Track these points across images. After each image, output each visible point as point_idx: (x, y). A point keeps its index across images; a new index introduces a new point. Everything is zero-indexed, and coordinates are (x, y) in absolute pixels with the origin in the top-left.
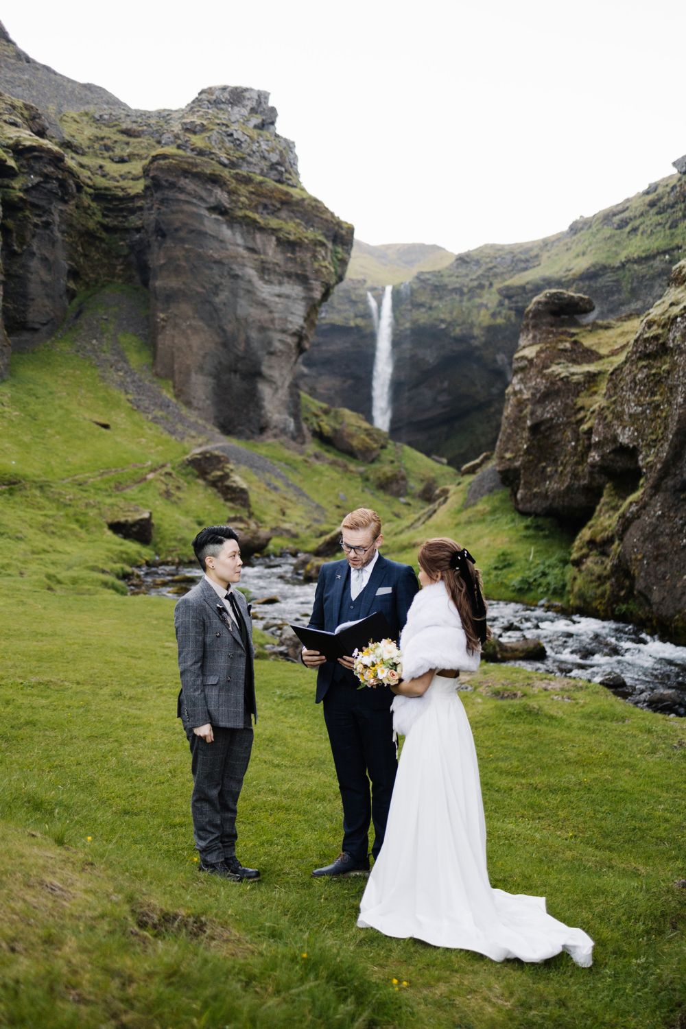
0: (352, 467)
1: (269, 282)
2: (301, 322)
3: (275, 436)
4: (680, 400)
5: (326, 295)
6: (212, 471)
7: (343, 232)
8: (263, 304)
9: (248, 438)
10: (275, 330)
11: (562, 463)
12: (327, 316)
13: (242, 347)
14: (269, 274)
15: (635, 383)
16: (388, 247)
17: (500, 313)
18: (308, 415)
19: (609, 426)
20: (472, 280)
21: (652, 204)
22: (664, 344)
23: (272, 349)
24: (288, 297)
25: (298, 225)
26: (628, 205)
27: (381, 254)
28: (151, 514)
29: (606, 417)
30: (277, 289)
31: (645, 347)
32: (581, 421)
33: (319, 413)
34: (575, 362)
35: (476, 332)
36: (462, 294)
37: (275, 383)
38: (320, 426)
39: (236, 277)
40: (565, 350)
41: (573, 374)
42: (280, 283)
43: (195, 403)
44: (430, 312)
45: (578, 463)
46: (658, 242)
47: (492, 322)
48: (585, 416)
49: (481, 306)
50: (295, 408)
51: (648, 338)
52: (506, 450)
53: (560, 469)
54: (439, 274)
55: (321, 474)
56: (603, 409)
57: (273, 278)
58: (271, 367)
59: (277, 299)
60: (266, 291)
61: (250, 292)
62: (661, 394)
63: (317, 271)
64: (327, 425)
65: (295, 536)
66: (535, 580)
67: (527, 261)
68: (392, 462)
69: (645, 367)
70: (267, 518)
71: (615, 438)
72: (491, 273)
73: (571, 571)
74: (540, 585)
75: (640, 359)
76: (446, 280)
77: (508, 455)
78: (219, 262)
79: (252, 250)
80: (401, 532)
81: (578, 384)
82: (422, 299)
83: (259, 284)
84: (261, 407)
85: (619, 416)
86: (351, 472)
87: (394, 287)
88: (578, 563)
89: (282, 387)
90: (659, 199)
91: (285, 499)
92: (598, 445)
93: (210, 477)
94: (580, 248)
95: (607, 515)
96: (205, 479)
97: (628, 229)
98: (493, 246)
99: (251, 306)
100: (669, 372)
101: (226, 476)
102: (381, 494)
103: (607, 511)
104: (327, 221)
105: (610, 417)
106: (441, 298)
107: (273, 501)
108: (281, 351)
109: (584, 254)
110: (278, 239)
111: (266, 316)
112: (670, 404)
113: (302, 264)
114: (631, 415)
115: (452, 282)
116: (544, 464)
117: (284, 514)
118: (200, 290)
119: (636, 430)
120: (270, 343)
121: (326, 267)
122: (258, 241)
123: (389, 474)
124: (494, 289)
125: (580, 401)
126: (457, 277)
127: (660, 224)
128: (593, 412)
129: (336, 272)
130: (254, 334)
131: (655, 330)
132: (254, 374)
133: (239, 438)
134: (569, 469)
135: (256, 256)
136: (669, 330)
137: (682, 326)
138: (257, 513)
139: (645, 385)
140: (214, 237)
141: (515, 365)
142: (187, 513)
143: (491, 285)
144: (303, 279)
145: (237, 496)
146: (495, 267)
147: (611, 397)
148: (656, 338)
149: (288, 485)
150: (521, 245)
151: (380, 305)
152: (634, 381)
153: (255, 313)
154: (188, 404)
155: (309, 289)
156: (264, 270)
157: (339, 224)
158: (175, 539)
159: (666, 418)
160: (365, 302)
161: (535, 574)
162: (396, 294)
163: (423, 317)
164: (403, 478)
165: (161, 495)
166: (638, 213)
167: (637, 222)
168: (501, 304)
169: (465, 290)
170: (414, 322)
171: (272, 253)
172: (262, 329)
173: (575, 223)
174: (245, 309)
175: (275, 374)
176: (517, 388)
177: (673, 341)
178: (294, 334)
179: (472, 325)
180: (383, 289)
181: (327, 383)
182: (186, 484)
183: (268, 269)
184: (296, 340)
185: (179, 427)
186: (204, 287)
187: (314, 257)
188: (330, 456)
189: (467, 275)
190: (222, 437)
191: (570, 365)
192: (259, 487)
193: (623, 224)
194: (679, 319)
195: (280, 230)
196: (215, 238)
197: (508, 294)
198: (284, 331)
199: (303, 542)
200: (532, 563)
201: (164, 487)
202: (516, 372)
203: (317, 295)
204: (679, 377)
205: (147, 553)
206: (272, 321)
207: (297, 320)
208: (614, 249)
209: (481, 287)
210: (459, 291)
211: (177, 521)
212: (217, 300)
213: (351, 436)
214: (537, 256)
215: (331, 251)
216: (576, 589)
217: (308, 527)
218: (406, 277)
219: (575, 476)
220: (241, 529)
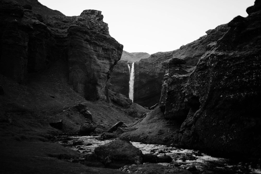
0: (122, 109)
1: (100, 59)
2: (108, 70)
3: (101, 101)
4: (211, 81)
5: (116, 63)
6: (82, 109)
7: (120, 47)
8: (98, 65)
9: (93, 101)
10: (101, 72)
11: (177, 103)
12: (115, 70)
13: (92, 76)
14: (100, 57)
15: (198, 78)
16: (134, 53)
17: (162, 69)
18: (110, 95)
19: (190, 91)
20: (155, 61)
21: (201, 42)
22: (205, 66)
23: (100, 77)
24: (105, 63)
25: (108, 45)
26: (195, 42)
27: (131, 55)
28: (62, 121)
29: (189, 88)
30: (102, 61)
31: (200, 67)
32: (182, 90)
33: (114, 95)
34: (180, 74)
35: (156, 74)
36: (153, 65)
37: (101, 86)
38: (113, 98)
39: (91, 58)
40: (177, 71)
41: (180, 77)
42: (103, 60)
43: (79, 91)
44: (144, 69)
45: (181, 103)
47: (160, 72)
48: (183, 89)
49: (157, 68)
50: (107, 93)
51: (200, 64)
52: (162, 101)
53: (176, 105)
54: (146, 59)
55: (113, 111)
56: (188, 86)
57: (101, 58)
58: (100, 82)
59: (102, 64)
60: (99, 62)
61: (95, 62)
62: (205, 80)
63: (113, 57)
64: (115, 98)
65: (104, 127)
66: (170, 138)
67: (169, 56)
68: (133, 108)
69: (200, 73)
70: (97, 123)
71: (192, 94)
72: (160, 60)
73: (180, 135)
74: (171, 139)
75: (199, 71)
76: (148, 61)
77: (162, 102)
78: (86, 54)
79: (96, 51)
80: (133, 126)
81: (181, 80)
82: (142, 66)
83: (97, 60)
84: (97, 93)
85: (193, 88)
86: (122, 111)
87: (135, 63)
88: (182, 132)
89: (103, 88)
90: (203, 41)
91: (103, 118)
92: (187, 97)
93: (81, 111)
94: (183, 53)
95: (190, 118)
96: (79, 112)
97: (195, 48)
98: (160, 53)
99: (95, 66)
100: (207, 73)
101: (86, 111)
102: (130, 117)
103: (190, 117)
104: (116, 44)
105: (190, 88)
106: (147, 66)
107: (99, 118)
108: (103, 78)
109: (184, 54)
110: (103, 48)
111: (99, 68)
112: (208, 83)
113: (109, 55)
114: (196, 87)
115: (150, 62)
116: (172, 104)
117: (102, 122)
118: (81, 61)
119: (198, 91)
120: (100, 76)
121: (115, 56)
122: (97, 49)
123: (132, 111)
124: (161, 64)
125: (182, 85)
126: (151, 60)
127: (203, 47)
128: (185, 87)
129: (118, 57)
130: (95, 73)
131: (203, 62)
132: (95, 84)
133: (91, 101)
134: (179, 104)
135: (97, 53)
136: (207, 61)
137: (211, 60)
138: (94, 121)
139: (200, 78)
140: (85, 47)
141: (164, 78)
142: (74, 121)
143: (160, 62)
144: (109, 59)
145: (89, 117)
146: (161, 58)
147: (191, 82)
148: (203, 64)
149: (104, 114)
150: (168, 52)
151: (131, 67)
152: (197, 77)
153: (96, 67)
154: (77, 92)
155: (111, 61)
156: (99, 56)
157: (119, 44)
158: (69, 128)
159: (207, 87)
160: (127, 67)
161: (169, 136)
162: (135, 65)
163: (142, 71)
164: (136, 112)
165: (66, 116)
166: (197, 44)
167: (197, 47)
168: (162, 67)
169: (153, 64)
170: (140, 72)
171: (101, 52)
172: (98, 72)
173: (181, 47)
174: (94, 66)
175: (101, 84)
176: (165, 84)
177: (208, 64)
178: (106, 73)
179: (155, 73)
180: (132, 63)
181: (117, 88)
182: (74, 113)
183: (100, 56)
184: (107, 75)
185: (74, 98)
186: (82, 61)
187: (112, 53)
188: (116, 106)
189: (154, 60)
190: (86, 101)
191: (179, 75)
192: (96, 114)
193: (194, 47)
194: (210, 58)
195: (103, 46)
196: (86, 48)
197: (164, 64)
198: (104, 72)
199: (106, 129)
200: (169, 133)
201: (67, 114)
202: (164, 80)
203: (113, 63)
204: (210, 74)
205: (60, 132)
206: (101, 70)
207: (107, 70)
208: (191, 53)
209: (157, 63)
210: (151, 64)
211: (70, 123)
212: (86, 64)
213: (122, 101)
214: (172, 55)
215: (117, 52)
216: (182, 140)
217: (108, 125)
218: (138, 60)
219: (181, 106)
220: (87, 125)
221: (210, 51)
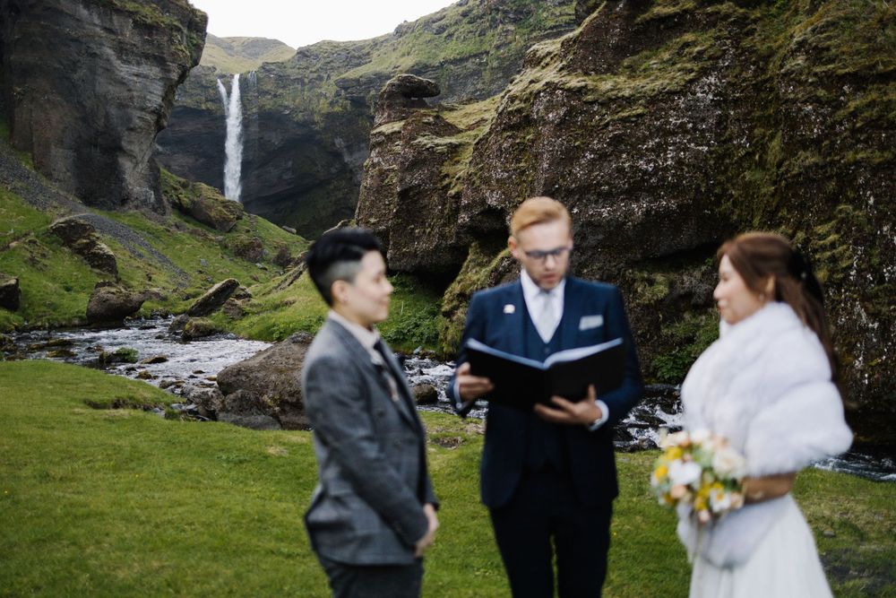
0: (211, 236)
1: (127, 62)
2: (160, 101)
3: (137, 207)
4: (545, 166)
5: (182, 77)
6: (78, 239)
7: (197, 19)
8: (122, 83)
9: (110, 209)
10: (135, 107)
11: (430, 225)
12: (180, 99)
13: (102, 122)
14: (127, 55)
15: (501, 151)
16: (234, 40)
17: (337, 102)
18: (167, 189)
19: (477, 190)
20: (311, 72)
21: (465, 15)
22: (527, 117)
23: (132, 126)
24: (146, 77)
25: (155, 9)
26: (444, 13)
27: (227, 45)
28: (17, 280)
29: (474, 182)
30: (135, 69)
31: (510, 119)
32: (447, 187)
33: (178, 187)
34: (438, 134)
35: (317, 118)
36: (303, 84)
37: (135, 157)
38: (179, 199)
39: (94, 55)
40: (429, 124)
41: (437, 145)
42: (139, 64)
43: (55, 174)
44: (275, 99)
45: (445, 225)
46: (469, 47)
47: (330, 110)
48: (450, 183)
49: (321, 94)
50: (155, 182)
51: (511, 111)
52: (371, 216)
53: (428, 230)
54: (282, 65)
55: (182, 242)
56: (470, 175)
57: (131, 58)
58: (130, 142)
59: (135, 78)
60: (124, 70)
61: (109, 70)
62: (526, 161)
63: (173, 54)
64: (185, 197)
65: (165, 299)
66: (409, 331)
67: (360, 57)
68: (248, 231)
69: (510, 137)
70: (134, 283)
71: (483, 201)
72: (329, 66)
73: (441, 322)
74: (414, 335)
75: (504, 130)
76: (289, 71)
77: (373, 220)
78: (76, 40)
79: (110, 31)
80: (269, 293)
81: (442, 154)
82: (269, 87)
83: (117, 63)
84: (123, 180)
85: (487, 181)
86: (211, 240)
87: (241, 75)
88: (448, 314)
89: (142, 162)
90: (470, 11)
91: (150, 265)
92: (467, 208)
93: (75, 245)
94: (404, 49)
95: (474, 271)
96: (70, 247)
97: (445, 34)
98: (329, 43)
99: (110, 84)
100: (533, 141)
101: (93, 244)
102: (238, 259)
103: (474, 268)
104: (182, 7)
105: (478, 182)
106: (284, 87)
107: (138, 267)
108: (140, 127)
109: (409, 54)
110: (135, 22)
111: (126, 94)
112: (535, 169)
113: (159, 47)
114: (498, 180)
115: (293, 73)
116: (412, 226)
117: (150, 279)
118: (57, 65)
119: (503, 193)
120: (130, 120)
121: (182, 50)
122: (116, 22)
123: (246, 242)
124: (331, 81)
125: (445, 170)
126: (299, 68)
127: (471, 32)
128: (458, 179)
129: (191, 56)
130: (113, 111)
131: (517, 105)
132: (115, 149)
133: (101, 209)
134: (436, 230)
135: (113, 37)
136: (533, 104)
137: (545, 100)
138: (124, 279)
139: (510, 154)
140: (70, 16)
141: (373, 140)
142: (54, 279)
143: (329, 77)
144: (160, 61)
145: (105, 263)
146: (332, 61)
147: (477, 164)
148: (519, 111)
149: (152, 253)
150: (354, 43)
151: (229, 93)
152: (500, 149)
153: (113, 90)
154: (48, 176)
155: (166, 70)
156: (121, 50)
157: (194, 11)
158: (44, 305)
159: (531, 182)
160: (216, 88)
161: (408, 325)
162: (244, 84)
163: (268, 103)
164: (259, 246)
165: (25, 262)
166: (453, 22)
167: (452, 30)
168: (338, 94)
169: (306, 80)
170: (261, 108)
171: (129, 34)
172: (122, 106)
173: (400, 26)
174: (104, 86)
175: (135, 148)
176: (376, 160)
177: (537, 113)
178: (153, 112)
179: (313, 112)
180: (232, 76)
181: (182, 160)
182: (51, 252)
183: (126, 50)
184: (155, 117)
185: (41, 197)
186: (60, 63)
187: (171, 41)
188: (190, 226)
189: (307, 68)
190: (84, 208)
191: (434, 137)
192: (124, 254)
193: (441, 30)
194: (542, 94)
195: (137, 13)
196: (72, 16)
197: (344, 85)
198: (143, 109)
199: (172, 304)
200: (403, 315)
201: (29, 255)
202: (374, 146)
203: (175, 76)
204: (544, 145)
205: (16, 319)
206: (131, 98)
207: (155, 99)
208: (434, 51)
209: (320, 78)
210: (301, 81)
211: (45, 286)
212: (76, 76)
213: (210, 208)
214: (368, 54)
215: (187, 37)
216: (449, 338)
217: (174, 291)
218: (253, 66)
219: (442, 236)
220: (113, 293)
221: (539, 71)
